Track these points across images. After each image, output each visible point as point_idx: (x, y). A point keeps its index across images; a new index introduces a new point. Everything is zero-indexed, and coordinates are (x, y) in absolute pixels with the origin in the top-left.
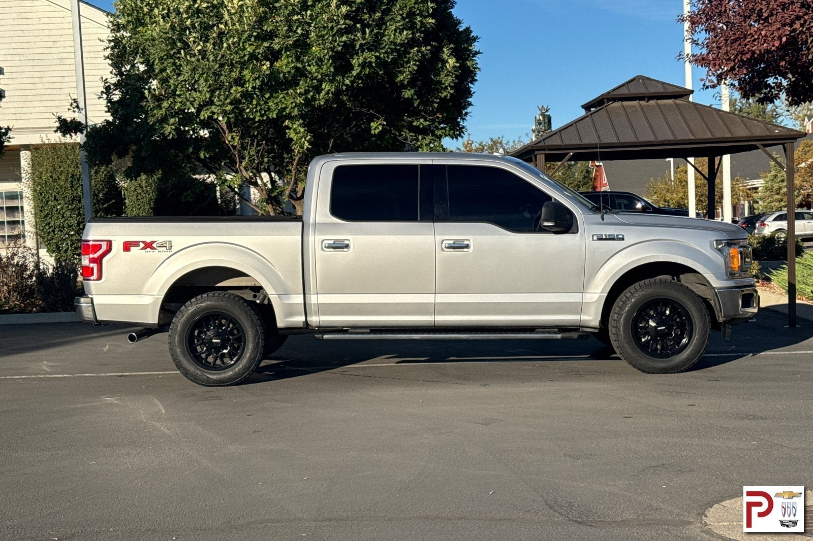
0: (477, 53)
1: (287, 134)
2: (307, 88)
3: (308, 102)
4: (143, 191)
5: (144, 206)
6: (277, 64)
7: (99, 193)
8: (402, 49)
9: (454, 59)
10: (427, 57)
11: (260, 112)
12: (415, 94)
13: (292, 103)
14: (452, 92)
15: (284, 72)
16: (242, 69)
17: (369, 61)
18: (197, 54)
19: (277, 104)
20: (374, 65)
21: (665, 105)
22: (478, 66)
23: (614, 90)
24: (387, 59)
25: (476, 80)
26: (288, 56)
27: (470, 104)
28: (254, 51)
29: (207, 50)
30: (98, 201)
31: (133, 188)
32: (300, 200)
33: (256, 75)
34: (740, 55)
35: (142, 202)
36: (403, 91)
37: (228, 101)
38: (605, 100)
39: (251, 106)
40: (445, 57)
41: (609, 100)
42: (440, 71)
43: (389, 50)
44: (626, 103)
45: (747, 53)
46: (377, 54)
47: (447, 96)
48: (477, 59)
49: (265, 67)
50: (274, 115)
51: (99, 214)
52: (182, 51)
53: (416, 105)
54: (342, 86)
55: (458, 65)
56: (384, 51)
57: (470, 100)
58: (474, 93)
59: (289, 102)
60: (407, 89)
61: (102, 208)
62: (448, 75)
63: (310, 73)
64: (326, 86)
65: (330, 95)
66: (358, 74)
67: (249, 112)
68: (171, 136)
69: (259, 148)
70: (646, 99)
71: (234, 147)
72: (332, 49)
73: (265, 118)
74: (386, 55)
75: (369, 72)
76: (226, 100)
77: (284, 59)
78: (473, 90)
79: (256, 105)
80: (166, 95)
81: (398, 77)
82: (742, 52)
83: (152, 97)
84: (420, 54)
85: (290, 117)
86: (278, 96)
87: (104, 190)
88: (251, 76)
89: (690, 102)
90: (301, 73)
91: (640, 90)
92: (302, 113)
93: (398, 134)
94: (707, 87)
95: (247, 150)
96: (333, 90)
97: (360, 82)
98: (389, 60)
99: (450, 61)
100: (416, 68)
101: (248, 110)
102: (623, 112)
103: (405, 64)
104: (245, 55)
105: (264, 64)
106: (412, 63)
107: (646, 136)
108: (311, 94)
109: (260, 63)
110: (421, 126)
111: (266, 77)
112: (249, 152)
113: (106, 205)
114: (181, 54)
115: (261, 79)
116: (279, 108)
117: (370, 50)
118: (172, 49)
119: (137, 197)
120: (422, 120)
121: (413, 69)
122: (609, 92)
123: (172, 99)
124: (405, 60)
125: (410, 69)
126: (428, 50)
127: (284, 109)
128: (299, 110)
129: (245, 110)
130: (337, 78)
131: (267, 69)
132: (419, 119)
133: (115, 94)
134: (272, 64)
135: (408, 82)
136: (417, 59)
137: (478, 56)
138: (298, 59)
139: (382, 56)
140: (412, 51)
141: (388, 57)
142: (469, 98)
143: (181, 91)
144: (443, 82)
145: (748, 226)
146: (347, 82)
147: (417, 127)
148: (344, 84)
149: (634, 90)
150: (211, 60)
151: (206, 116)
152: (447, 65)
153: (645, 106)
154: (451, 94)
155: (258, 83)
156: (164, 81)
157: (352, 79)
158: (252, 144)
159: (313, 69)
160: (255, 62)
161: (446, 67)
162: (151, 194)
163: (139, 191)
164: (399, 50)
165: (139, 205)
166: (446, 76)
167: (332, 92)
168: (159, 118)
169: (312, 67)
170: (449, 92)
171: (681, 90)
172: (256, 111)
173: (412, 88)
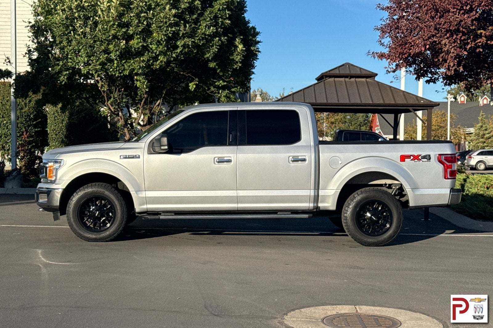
0: (259, 42)
1: (135, 84)
2: (148, 58)
3: (148, 66)
4: (58, 115)
5: (59, 124)
6: (131, 42)
7: (31, 114)
8: (210, 38)
9: (242, 45)
10: (224, 43)
11: (119, 71)
12: (216, 65)
13: (138, 66)
14: (240, 65)
15: (135, 48)
16: (108, 44)
17: (188, 44)
18: (81, 34)
19: (129, 66)
20: (190, 46)
21: (359, 82)
22: (259, 50)
23: (329, 71)
24: (199, 43)
25: (258, 59)
26: (138, 38)
27: (253, 73)
28: (116, 33)
29: (86, 32)
30: (30, 120)
31: (52, 113)
32: (145, 126)
33: (117, 48)
34: (401, 55)
35: (58, 122)
36: (209, 63)
37: (98, 63)
38: (324, 77)
39: (113, 67)
40: (237, 43)
41: (327, 76)
42: (234, 52)
43: (201, 38)
44: (336, 79)
45: (406, 54)
46: (193, 40)
47: (237, 68)
48: (258, 46)
49: (122, 44)
50: (127, 73)
51: (30, 128)
52: (72, 32)
53: (218, 72)
54: (171, 58)
55: (245, 49)
56: (197, 38)
57: (253, 70)
58: (256, 66)
59: (136, 66)
60: (212, 62)
61: (32, 124)
62: (238, 55)
63: (151, 49)
64: (161, 58)
65: (163, 63)
66: (181, 51)
67: (112, 71)
68: (64, 82)
69: (120, 93)
70: (349, 77)
71: (104, 91)
72: (166, 35)
73: (122, 75)
74: (199, 41)
75: (187, 51)
76: (97, 62)
77: (136, 40)
78: (255, 65)
79: (117, 67)
80: (63, 58)
81: (206, 55)
82: (402, 53)
83: (54, 59)
84: (220, 42)
85: (137, 74)
86: (130, 62)
87: (34, 113)
88: (114, 49)
89: (375, 81)
90: (145, 48)
91: (346, 72)
92: (144, 72)
93: (207, 89)
94: (389, 72)
95: (113, 94)
96: (165, 60)
97: (182, 56)
98: (201, 44)
99: (239, 46)
100: (217, 50)
101: (111, 70)
102: (334, 85)
103: (210, 47)
104: (110, 36)
105: (122, 42)
106: (214, 47)
107: (344, 100)
108: (151, 61)
109: (120, 41)
110: (220, 85)
111: (123, 50)
112: (114, 95)
113: (35, 123)
114: (71, 34)
115: (120, 51)
116: (130, 69)
117: (189, 37)
118: (67, 30)
119: (55, 118)
120: (221, 82)
121: (215, 51)
122: (327, 72)
123: (65, 60)
124: (211, 44)
125: (213, 51)
126: (225, 39)
127: (134, 70)
128: (142, 70)
129: (109, 70)
130: (168, 53)
131: (123, 45)
132: (220, 81)
133: (34, 55)
134: (127, 43)
135: (212, 58)
136: (218, 44)
137: (260, 44)
138: (144, 40)
139: (196, 41)
140: (215, 40)
141: (200, 42)
142: (253, 69)
143: (71, 55)
144: (235, 59)
145: (461, 158)
146: (174, 55)
147: (219, 86)
148: (172, 57)
149: (342, 72)
150: (89, 38)
151: (85, 71)
152: (238, 49)
153: (348, 81)
154: (240, 67)
155: (118, 53)
156: (62, 49)
157: (177, 54)
158: (116, 91)
159: (154, 47)
160: (116, 41)
161: (237, 50)
162: (64, 117)
163: (56, 115)
164: (207, 38)
165: (55, 123)
166: (237, 55)
167: (164, 62)
168: (57, 71)
169: (153, 45)
170: (238, 65)
171: (370, 73)
172: (116, 71)
173: (215, 62)
